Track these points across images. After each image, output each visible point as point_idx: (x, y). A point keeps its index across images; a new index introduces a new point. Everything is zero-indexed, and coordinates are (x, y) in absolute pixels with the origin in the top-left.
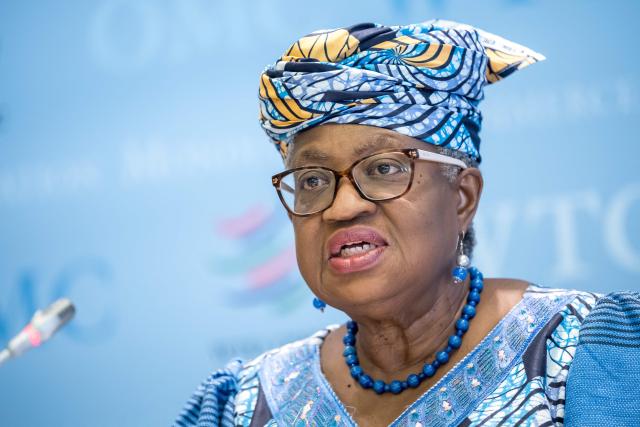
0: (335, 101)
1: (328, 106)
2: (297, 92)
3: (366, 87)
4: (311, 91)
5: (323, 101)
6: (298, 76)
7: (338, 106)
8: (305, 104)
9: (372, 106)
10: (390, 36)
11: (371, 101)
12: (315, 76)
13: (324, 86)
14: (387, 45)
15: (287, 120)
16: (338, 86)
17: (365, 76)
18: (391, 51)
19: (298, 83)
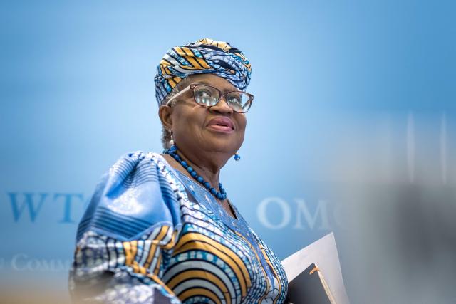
0: (221, 66)
1: (217, 67)
2: (207, 56)
3: (234, 66)
4: (214, 58)
5: (217, 64)
6: (210, 50)
7: (222, 68)
8: (209, 62)
9: (232, 74)
10: (239, 52)
11: (233, 72)
12: (218, 52)
13: (221, 58)
14: (239, 55)
15: (193, 66)
16: (226, 60)
17: (234, 62)
18: (240, 57)
19: (208, 52)
